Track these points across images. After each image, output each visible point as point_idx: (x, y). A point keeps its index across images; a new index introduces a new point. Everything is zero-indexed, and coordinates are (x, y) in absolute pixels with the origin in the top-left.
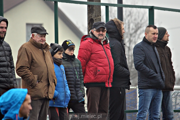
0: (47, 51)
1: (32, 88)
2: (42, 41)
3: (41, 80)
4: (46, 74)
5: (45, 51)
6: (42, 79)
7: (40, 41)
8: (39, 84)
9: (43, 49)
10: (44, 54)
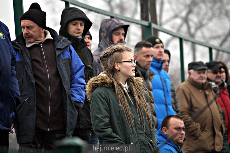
0: (209, 92)
1: (196, 139)
2: (200, 78)
3: (204, 129)
4: (211, 121)
5: (207, 93)
6: (206, 128)
7: (198, 79)
8: (203, 134)
9: (205, 90)
10: (206, 96)
